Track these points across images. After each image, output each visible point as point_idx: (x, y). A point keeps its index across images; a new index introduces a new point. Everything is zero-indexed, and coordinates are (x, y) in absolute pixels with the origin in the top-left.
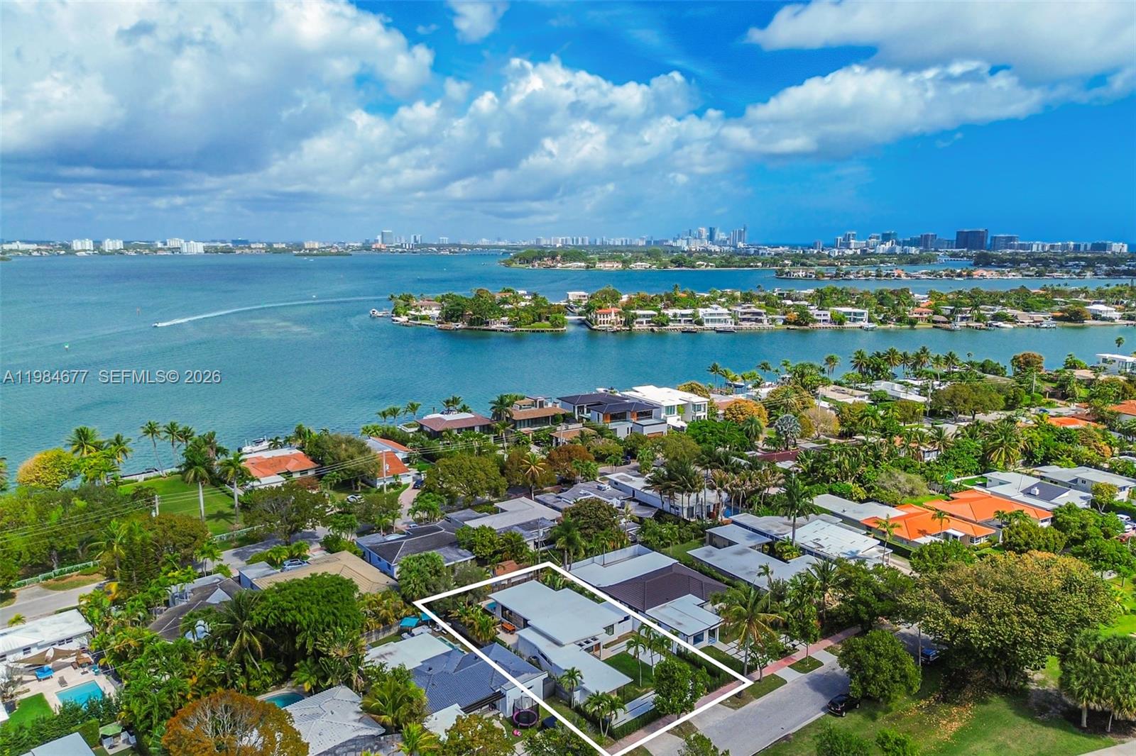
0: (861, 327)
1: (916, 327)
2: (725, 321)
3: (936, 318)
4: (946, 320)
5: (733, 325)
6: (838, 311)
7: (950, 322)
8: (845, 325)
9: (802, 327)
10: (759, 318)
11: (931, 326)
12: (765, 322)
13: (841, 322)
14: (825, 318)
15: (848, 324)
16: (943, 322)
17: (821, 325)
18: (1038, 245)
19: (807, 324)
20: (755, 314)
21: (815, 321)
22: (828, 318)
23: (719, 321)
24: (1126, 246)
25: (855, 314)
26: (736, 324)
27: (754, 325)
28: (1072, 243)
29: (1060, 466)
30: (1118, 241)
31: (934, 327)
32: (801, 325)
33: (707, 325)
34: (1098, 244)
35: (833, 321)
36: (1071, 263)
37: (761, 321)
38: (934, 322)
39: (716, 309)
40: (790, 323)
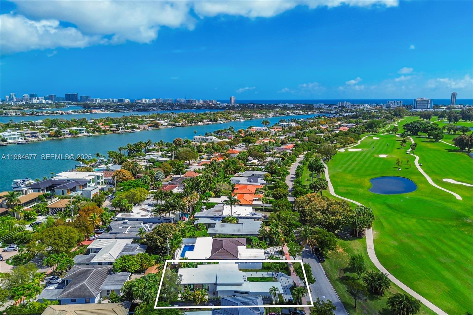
0: (85, 136)
1: (106, 133)
2: (18, 138)
3: (112, 129)
4: (116, 130)
5: (23, 140)
6: (72, 129)
7: (118, 131)
8: (78, 135)
9: (59, 138)
10: (36, 135)
11: (112, 133)
12: (40, 137)
13: (76, 134)
14: (67, 133)
15: (79, 135)
16: (116, 131)
17: (66, 136)
18: (99, 100)
19: (61, 136)
20: (31, 133)
21: (64, 134)
22: (68, 132)
23: (15, 138)
24: (129, 100)
25: (80, 130)
26: (25, 139)
27: (35, 139)
28: (111, 99)
29: (242, 172)
30: (126, 98)
31: (113, 133)
32: (58, 136)
33: (9, 141)
34: (120, 99)
35: (71, 133)
36: (119, 107)
37: (37, 137)
38: (112, 131)
39: (10, 132)
40: (52, 136)
